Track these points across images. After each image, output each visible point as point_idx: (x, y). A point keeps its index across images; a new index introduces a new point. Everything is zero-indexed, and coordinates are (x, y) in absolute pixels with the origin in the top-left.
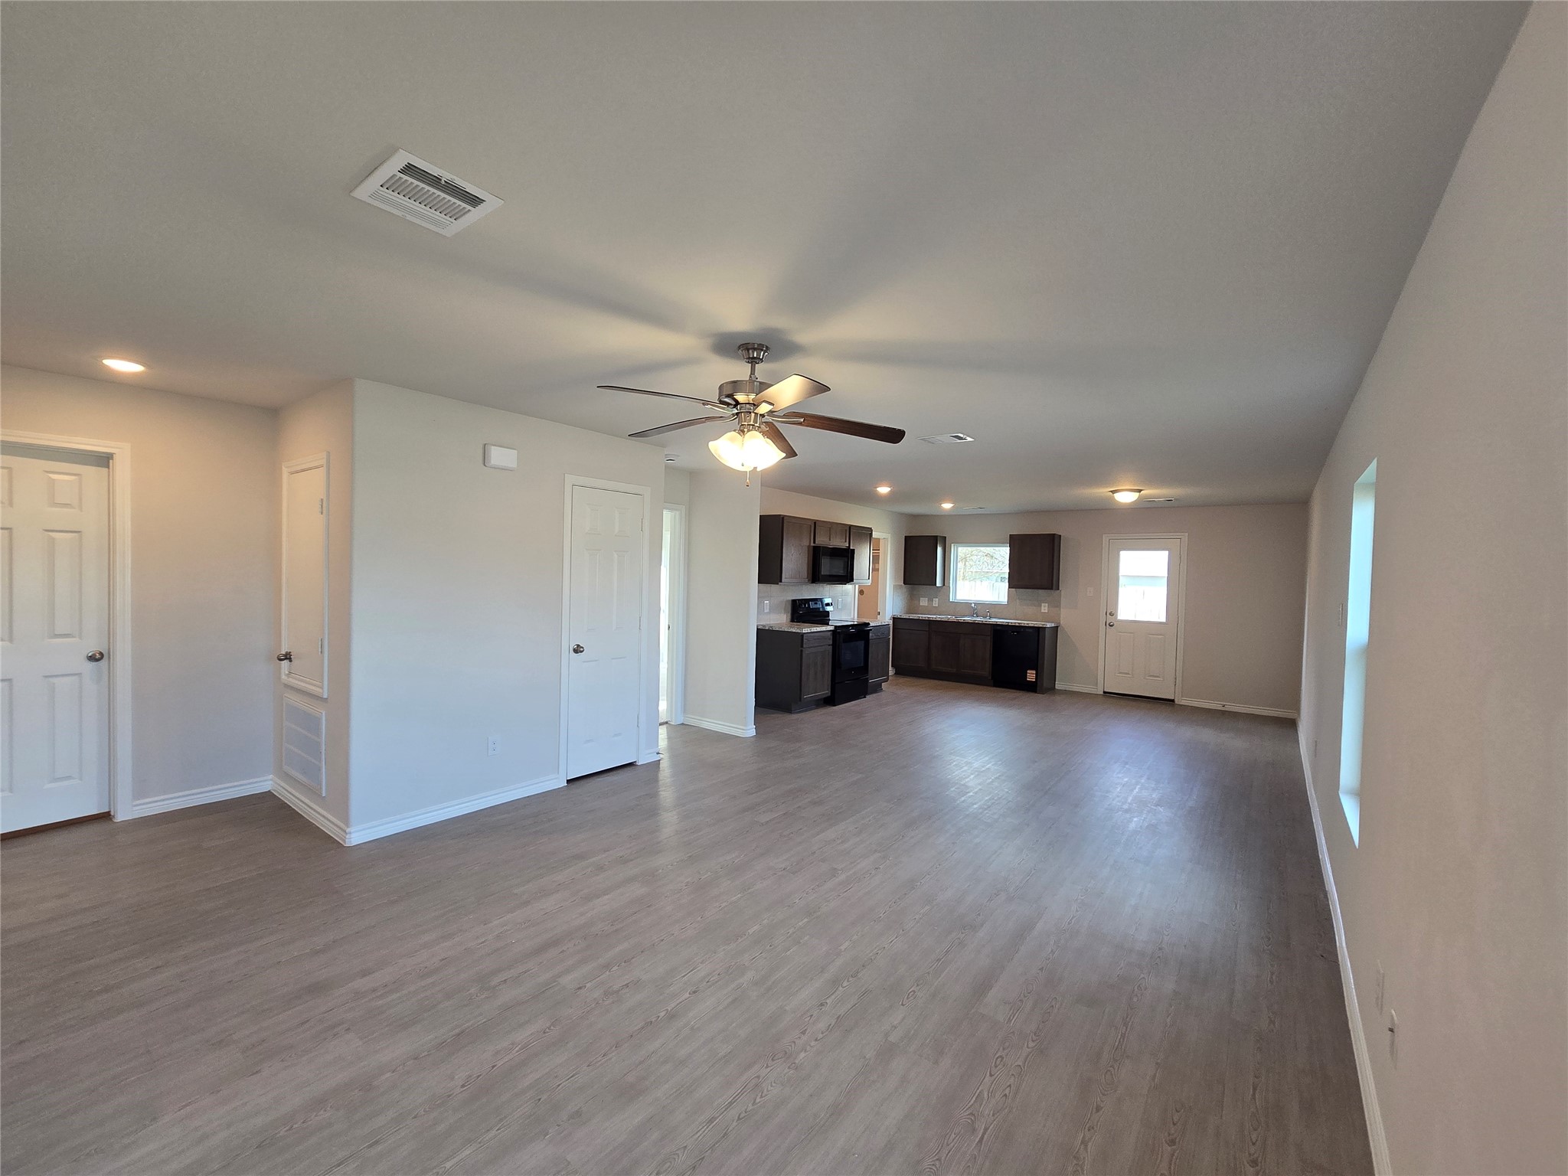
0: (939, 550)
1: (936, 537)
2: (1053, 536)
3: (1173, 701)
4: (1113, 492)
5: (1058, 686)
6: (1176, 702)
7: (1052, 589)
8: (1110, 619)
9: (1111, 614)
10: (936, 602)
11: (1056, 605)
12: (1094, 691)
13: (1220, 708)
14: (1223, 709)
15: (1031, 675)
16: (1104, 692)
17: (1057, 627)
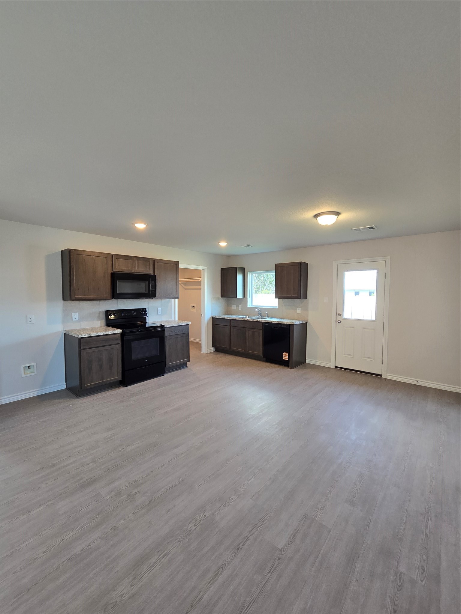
0: (240, 277)
1: (236, 268)
2: (300, 263)
3: (381, 375)
4: (316, 216)
5: (307, 361)
6: (383, 377)
7: (300, 298)
8: (339, 318)
9: (340, 315)
10: (240, 308)
11: (306, 308)
12: (328, 366)
13: (415, 383)
14: (416, 383)
15: (286, 356)
16: (336, 367)
17: (307, 323)
